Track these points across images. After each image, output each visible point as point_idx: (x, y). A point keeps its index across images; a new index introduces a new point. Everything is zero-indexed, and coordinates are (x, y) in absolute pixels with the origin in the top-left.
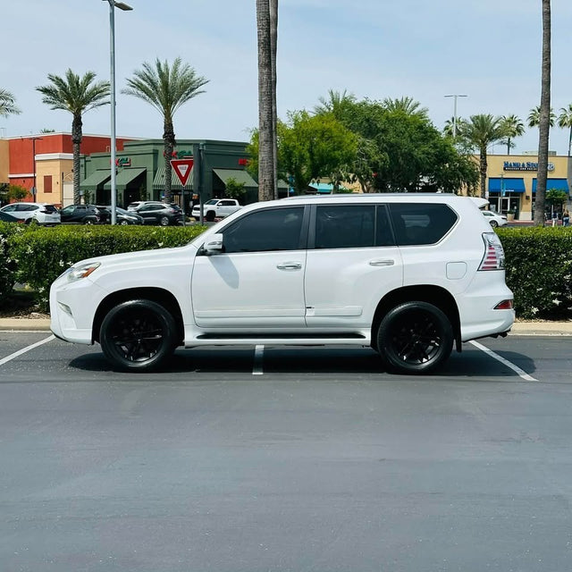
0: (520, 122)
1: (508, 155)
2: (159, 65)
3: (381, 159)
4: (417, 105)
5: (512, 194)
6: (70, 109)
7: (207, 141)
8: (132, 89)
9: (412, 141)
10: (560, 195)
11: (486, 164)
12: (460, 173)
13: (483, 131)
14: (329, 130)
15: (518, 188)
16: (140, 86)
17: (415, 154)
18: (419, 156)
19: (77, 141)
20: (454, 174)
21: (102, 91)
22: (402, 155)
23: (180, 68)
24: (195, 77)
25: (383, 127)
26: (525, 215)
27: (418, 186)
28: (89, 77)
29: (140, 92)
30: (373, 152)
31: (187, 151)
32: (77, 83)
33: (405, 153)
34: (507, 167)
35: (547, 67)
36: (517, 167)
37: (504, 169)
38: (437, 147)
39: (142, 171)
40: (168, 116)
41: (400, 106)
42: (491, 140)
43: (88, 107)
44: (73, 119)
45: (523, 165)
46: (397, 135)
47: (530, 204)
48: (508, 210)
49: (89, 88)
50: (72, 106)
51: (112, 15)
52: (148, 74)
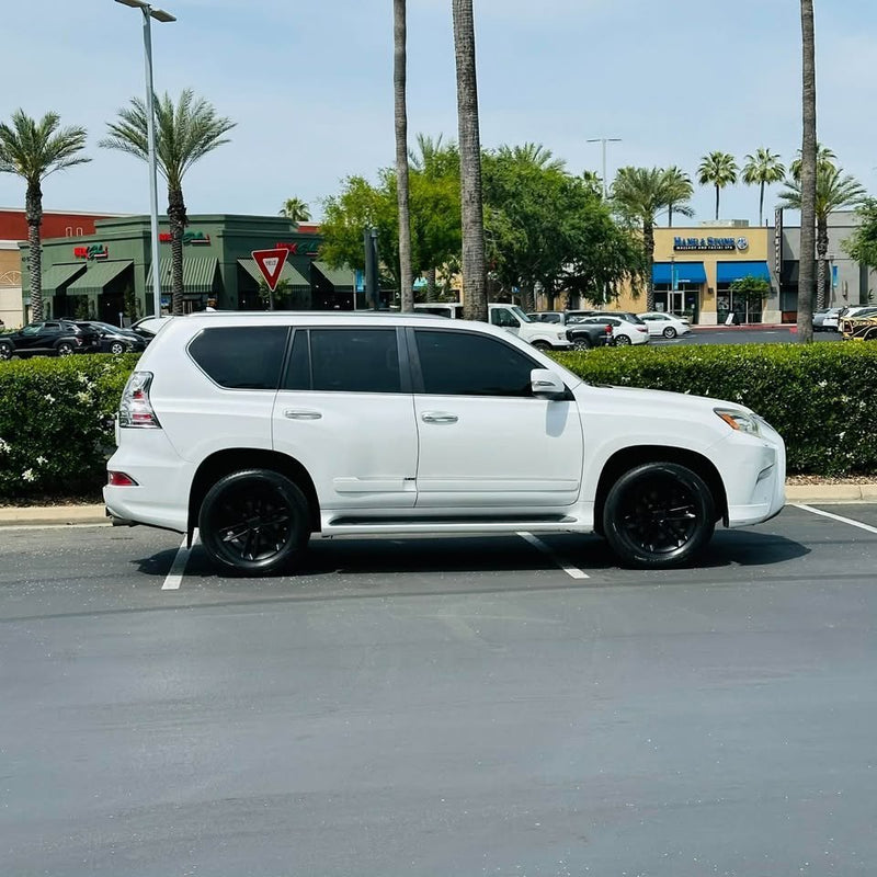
0: (686, 177)
1: (670, 228)
2: (156, 101)
3: (517, 239)
4: (548, 155)
5: (688, 286)
6: (23, 171)
7: (226, 216)
8: (115, 139)
9: (556, 209)
10: (759, 285)
11: (652, 243)
12: (621, 258)
13: (648, 192)
14: (445, 197)
15: (697, 277)
16: (129, 135)
17: (563, 229)
18: (567, 233)
19: (35, 222)
20: (612, 259)
21: (72, 143)
22: (543, 231)
23: (191, 105)
24: (215, 119)
25: (513, 189)
26: (708, 318)
27: (558, 278)
28: (51, 121)
29: (129, 144)
30: (504, 229)
31: (196, 233)
32: (33, 131)
33: (547, 229)
34: (679, 246)
35: (810, 98)
36: (693, 246)
37: (675, 248)
38: (589, 219)
39: (126, 265)
40: (174, 181)
41: (523, 157)
42: (658, 206)
43: (50, 168)
44: (27, 187)
45: (703, 241)
46: (536, 202)
47: (714, 300)
48: (683, 310)
49: (51, 138)
50: (25, 167)
51: (147, 29)
52: (141, 116)
